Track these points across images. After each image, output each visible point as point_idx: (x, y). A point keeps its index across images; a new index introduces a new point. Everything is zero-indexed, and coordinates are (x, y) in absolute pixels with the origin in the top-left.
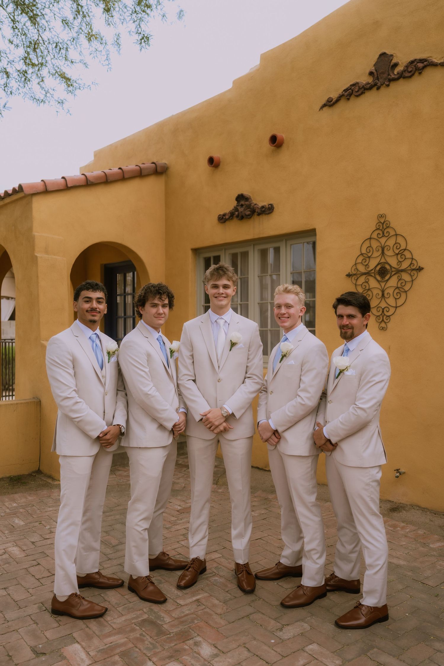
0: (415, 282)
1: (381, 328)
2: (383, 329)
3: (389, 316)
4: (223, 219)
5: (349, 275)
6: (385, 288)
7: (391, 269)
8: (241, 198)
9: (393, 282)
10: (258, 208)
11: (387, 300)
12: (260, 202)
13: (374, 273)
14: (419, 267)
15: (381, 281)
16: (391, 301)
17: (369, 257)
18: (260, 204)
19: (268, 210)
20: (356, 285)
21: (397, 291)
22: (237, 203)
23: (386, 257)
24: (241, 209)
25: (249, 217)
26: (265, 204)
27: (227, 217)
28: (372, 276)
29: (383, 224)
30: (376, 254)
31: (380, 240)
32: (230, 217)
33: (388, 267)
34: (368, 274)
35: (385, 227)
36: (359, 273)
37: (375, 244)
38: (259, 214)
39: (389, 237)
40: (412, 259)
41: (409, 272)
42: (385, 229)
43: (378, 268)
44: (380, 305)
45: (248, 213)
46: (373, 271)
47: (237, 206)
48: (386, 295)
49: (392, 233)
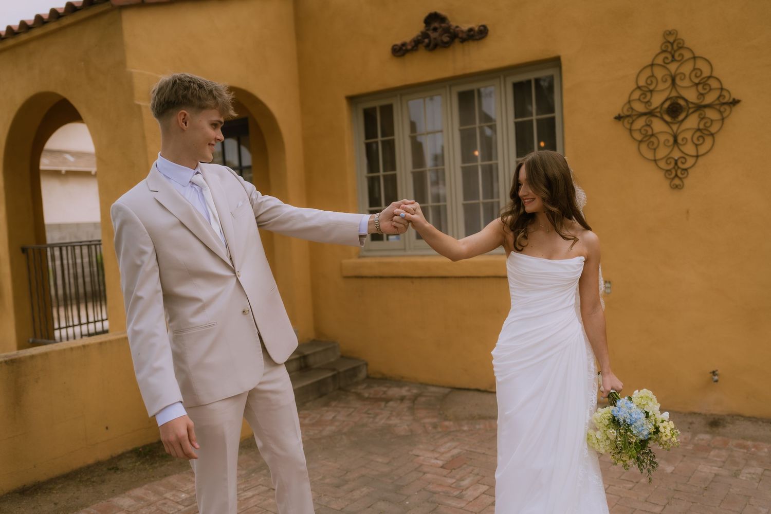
0: (726, 121)
1: (675, 186)
2: (677, 187)
3: (686, 170)
4: (400, 51)
5: (619, 118)
6: (679, 131)
7: (688, 105)
8: (433, 19)
9: (692, 122)
10: (462, 32)
11: (682, 148)
12: (463, 22)
13: (660, 112)
14: (734, 99)
15: (672, 123)
16: (690, 149)
17: (651, 91)
18: (465, 27)
19: (480, 34)
20: (631, 130)
21: (698, 134)
22: (426, 26)
23: (678, 89)
24: (433, 35)
25: (446, 45)
26: (474, 25)
27: (409, 47)
28: (656, 116)
29: (672, 44)
30: (661, 86)
31: (668, 66)
32: (413, 47)
33: (682, 102)
34: (651, 114)
35: (675, 47)
36: (634, 113)
37: (659, 73)
38: (463, 41)
39: (682, 62)
40: (722, 89)
41: (718, 107)
42: (675, 51)
43: (666, 105)
44: (671, 155)
45: (446, 39)
46: (658, 110)
47: (427, 30)
48: (680, 140)
49: (687, 55)
